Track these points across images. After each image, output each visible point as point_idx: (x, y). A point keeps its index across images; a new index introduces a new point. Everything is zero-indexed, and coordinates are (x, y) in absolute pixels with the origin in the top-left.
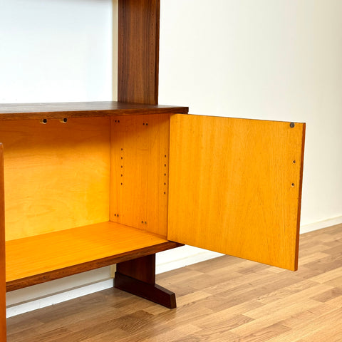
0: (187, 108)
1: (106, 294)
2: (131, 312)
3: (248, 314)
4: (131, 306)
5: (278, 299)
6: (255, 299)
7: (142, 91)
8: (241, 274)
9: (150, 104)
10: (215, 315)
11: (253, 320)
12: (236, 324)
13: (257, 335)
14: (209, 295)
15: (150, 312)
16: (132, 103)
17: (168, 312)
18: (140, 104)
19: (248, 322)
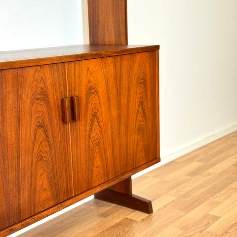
0: (159, 46)
1: (91, 206)
2: (117, 221)
3: (213, 213)
4: (116, 214)
5: (229, 196)
6: (211, 199)
7: (113, 34)
8: (189, 177)
9: (121, 45)
10: (187, 216)
11: (220, 218)
12: (208, 223)
13: (230, 231)
14: (174, 198)
15: (133, 219)
16: (104, 45)
17: (148, 217)
18: (112, 45)
19: (217, 220)
